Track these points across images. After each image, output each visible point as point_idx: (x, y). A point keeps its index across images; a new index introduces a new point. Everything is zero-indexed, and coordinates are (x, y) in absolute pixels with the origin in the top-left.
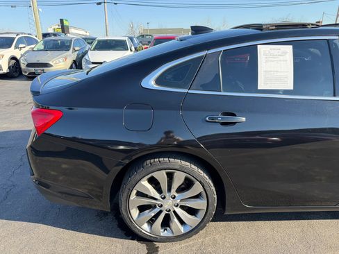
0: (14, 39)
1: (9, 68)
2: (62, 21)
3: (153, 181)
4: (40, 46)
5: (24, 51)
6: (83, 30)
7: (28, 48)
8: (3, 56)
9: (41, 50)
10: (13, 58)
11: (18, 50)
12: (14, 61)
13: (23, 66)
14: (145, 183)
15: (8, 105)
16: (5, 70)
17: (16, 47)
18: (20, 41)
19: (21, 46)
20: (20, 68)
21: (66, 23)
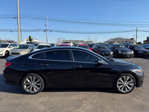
0: (9, 44)
1: (5, 54)
2: (30, 37)
3: (29, 79)
4: (18, 47)
5: (12, 48)
6: (39, 40)
7: (13, 48)
8: (4, 50)
9: (18, 48)
10: (7, 51)
11: (9, 48)
12: (7, 52)
13: (10, 54)
14: (27, 79)
15: (2, 67)
16: (4, 55)
17: (9, 47)
18: (11, 45)
19: (11, 47)
20: (9, 54)
21: (31, 38)
